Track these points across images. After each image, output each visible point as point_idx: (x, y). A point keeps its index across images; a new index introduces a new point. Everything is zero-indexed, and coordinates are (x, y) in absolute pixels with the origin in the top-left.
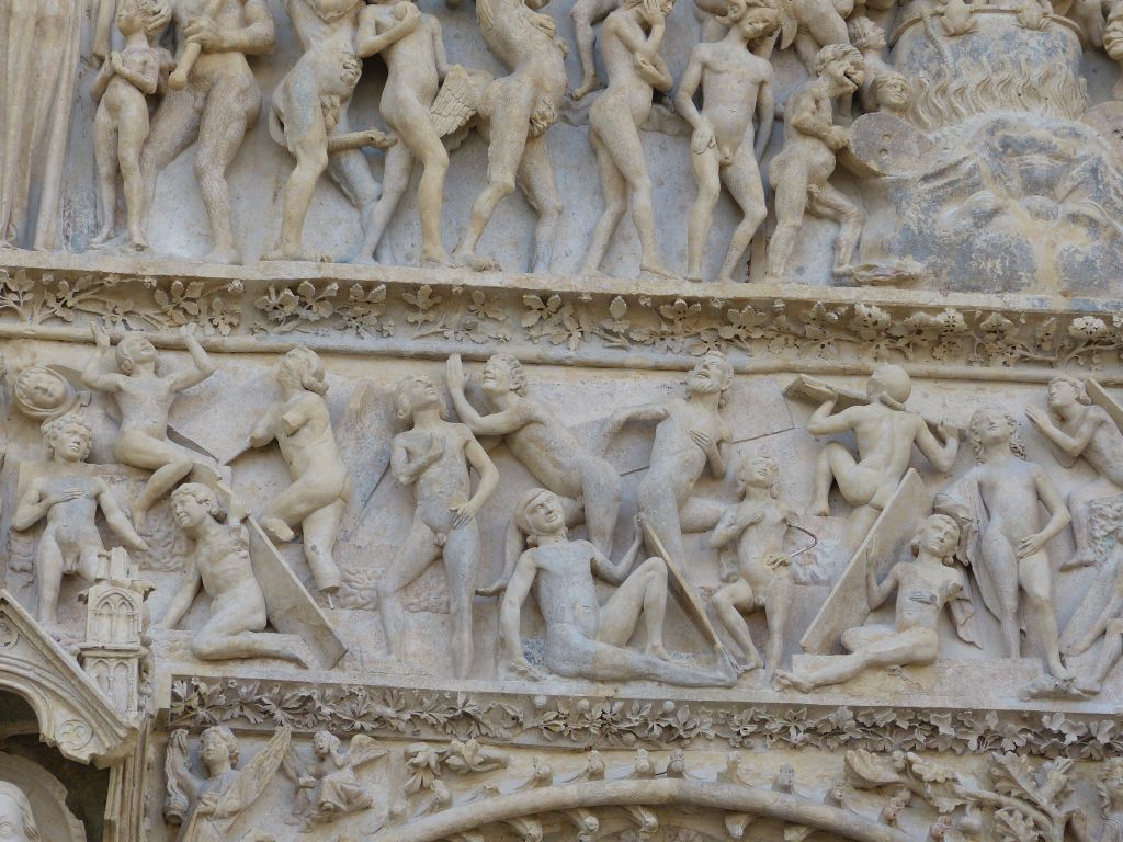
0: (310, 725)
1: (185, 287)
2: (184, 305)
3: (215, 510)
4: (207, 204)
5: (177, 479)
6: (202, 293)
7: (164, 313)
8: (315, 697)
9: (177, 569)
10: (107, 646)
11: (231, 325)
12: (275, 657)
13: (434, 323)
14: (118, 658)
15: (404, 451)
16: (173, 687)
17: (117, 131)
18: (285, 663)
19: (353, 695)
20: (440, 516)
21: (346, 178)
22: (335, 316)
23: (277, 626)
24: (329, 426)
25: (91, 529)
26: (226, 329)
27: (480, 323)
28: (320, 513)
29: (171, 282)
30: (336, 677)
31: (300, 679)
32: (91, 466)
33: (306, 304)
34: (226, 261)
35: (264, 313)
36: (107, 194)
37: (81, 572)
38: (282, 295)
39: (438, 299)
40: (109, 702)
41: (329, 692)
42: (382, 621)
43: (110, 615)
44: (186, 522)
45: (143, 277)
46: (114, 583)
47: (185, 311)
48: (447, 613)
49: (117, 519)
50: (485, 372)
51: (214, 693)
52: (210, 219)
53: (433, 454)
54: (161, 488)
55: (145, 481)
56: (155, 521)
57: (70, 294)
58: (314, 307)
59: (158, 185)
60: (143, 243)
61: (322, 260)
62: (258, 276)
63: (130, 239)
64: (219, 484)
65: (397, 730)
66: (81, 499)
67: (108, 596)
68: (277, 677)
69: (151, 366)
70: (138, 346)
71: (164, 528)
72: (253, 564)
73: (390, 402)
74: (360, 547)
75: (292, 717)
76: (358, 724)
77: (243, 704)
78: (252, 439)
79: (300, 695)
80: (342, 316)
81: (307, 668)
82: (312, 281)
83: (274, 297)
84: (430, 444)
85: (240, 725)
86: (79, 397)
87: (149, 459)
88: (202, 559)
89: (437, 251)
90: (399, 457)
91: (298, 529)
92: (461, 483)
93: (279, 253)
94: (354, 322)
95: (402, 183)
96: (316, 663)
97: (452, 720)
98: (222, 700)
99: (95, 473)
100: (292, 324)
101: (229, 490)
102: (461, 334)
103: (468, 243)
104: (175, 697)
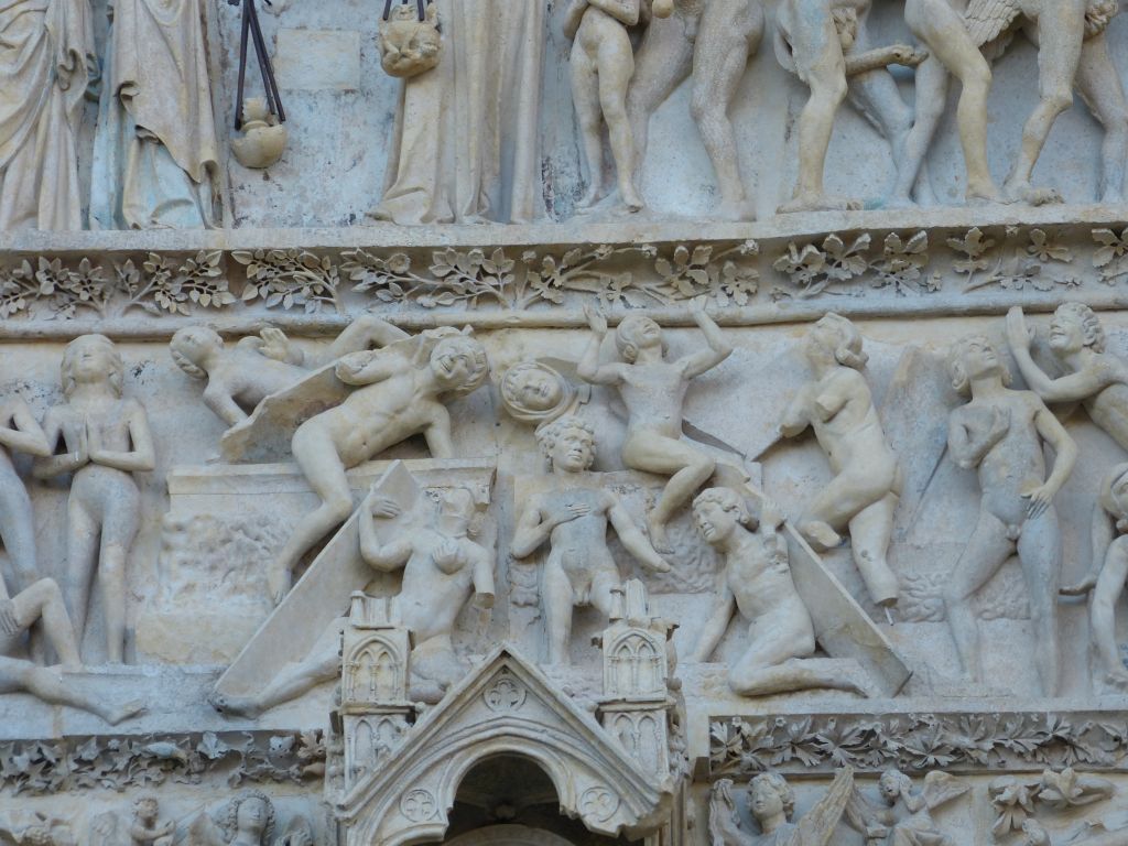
0: (876, 763)
1: (691, 253)
2: (691, 273)
3: (744, 518)
4: (709, 150)
5: (697, 484)
6: (711, 257)
7: (668, 285)
8: (878, 731)
9: (707, 589)
10: (629, 697)
11: (748, 292)
12: (826, 687)
13: (987, 271)
14: (643, 710)
15: (963, 429)
16: (711, 730)
17: (596, 72)
18: (840, 693)
19: (922, 725)
20: (1010, 505)
21: (869, 104)
22: (870, 273)
23: (828, 650)
24: (872, 407)
25: (602, 552)
26: (742, 298)
27: (1043, 266)
28: (869, 511)
29: (674, 248)
30: (901, 705)
31: (858, 711)
32: (597, 475)
33: (834, 261)
34: (736, 216)
35: (785, 276)
36: (591, 146)
37: (594, 603)
38: (805, 253)
39: (990, 243)
40: (636, 765)
41: (895, 723)
42: (952, 633)
43: (630, 661)
44: (712, 535)
45: (640, 245)
46: (631, 623)
47: (693, 282)
48: (1028, 618)
49: (631, 536)
50: (1053, 327)
51: (759, 734)
52: (714, 168)
53: (997, 431)
54: (679, 497)
55: (661, 488)
56: (677, 534)
57: (558, 272)
58: (844, 265)
59: (650, 131)
60: (637, 203)
61: (849, 208)
62: (775, 233)
63: (622, 200)
64: (748, 486)
65: (979, 763)
66: (589, 517)
67: (625, 639)
68: (833, 711)
69: (657, 350)
70: (641, 329)
71: (688, 543)
72: (795, 579)
73: (943, 369)
74: (918, 548)
75: (853, 756)
76: (931, 759)
77: (795, 745)
78: (783, 428)
79: (861, 729)
80: (877, 272)
81: (866, 697)
82: (839, 234)
83: (795, 257)
84: (992, 419)
85: (795, 769)
86: (576, 394)
87: (665, 463)
88: (735, 577)
89: (985, 185)
90: (957, 437)
91: (844, 531)
92: (1034, 464)
93: (798, 203)
94: (892, 277)
95: (937, 105)
96: (877, 690)
97: (1042, 746)
98: (769, 742)
99: (602, 484)
100: (821, 285)
101: (759, 493)
102: (1022, 281)
103: (1022, 172)
104: (714, 742)
